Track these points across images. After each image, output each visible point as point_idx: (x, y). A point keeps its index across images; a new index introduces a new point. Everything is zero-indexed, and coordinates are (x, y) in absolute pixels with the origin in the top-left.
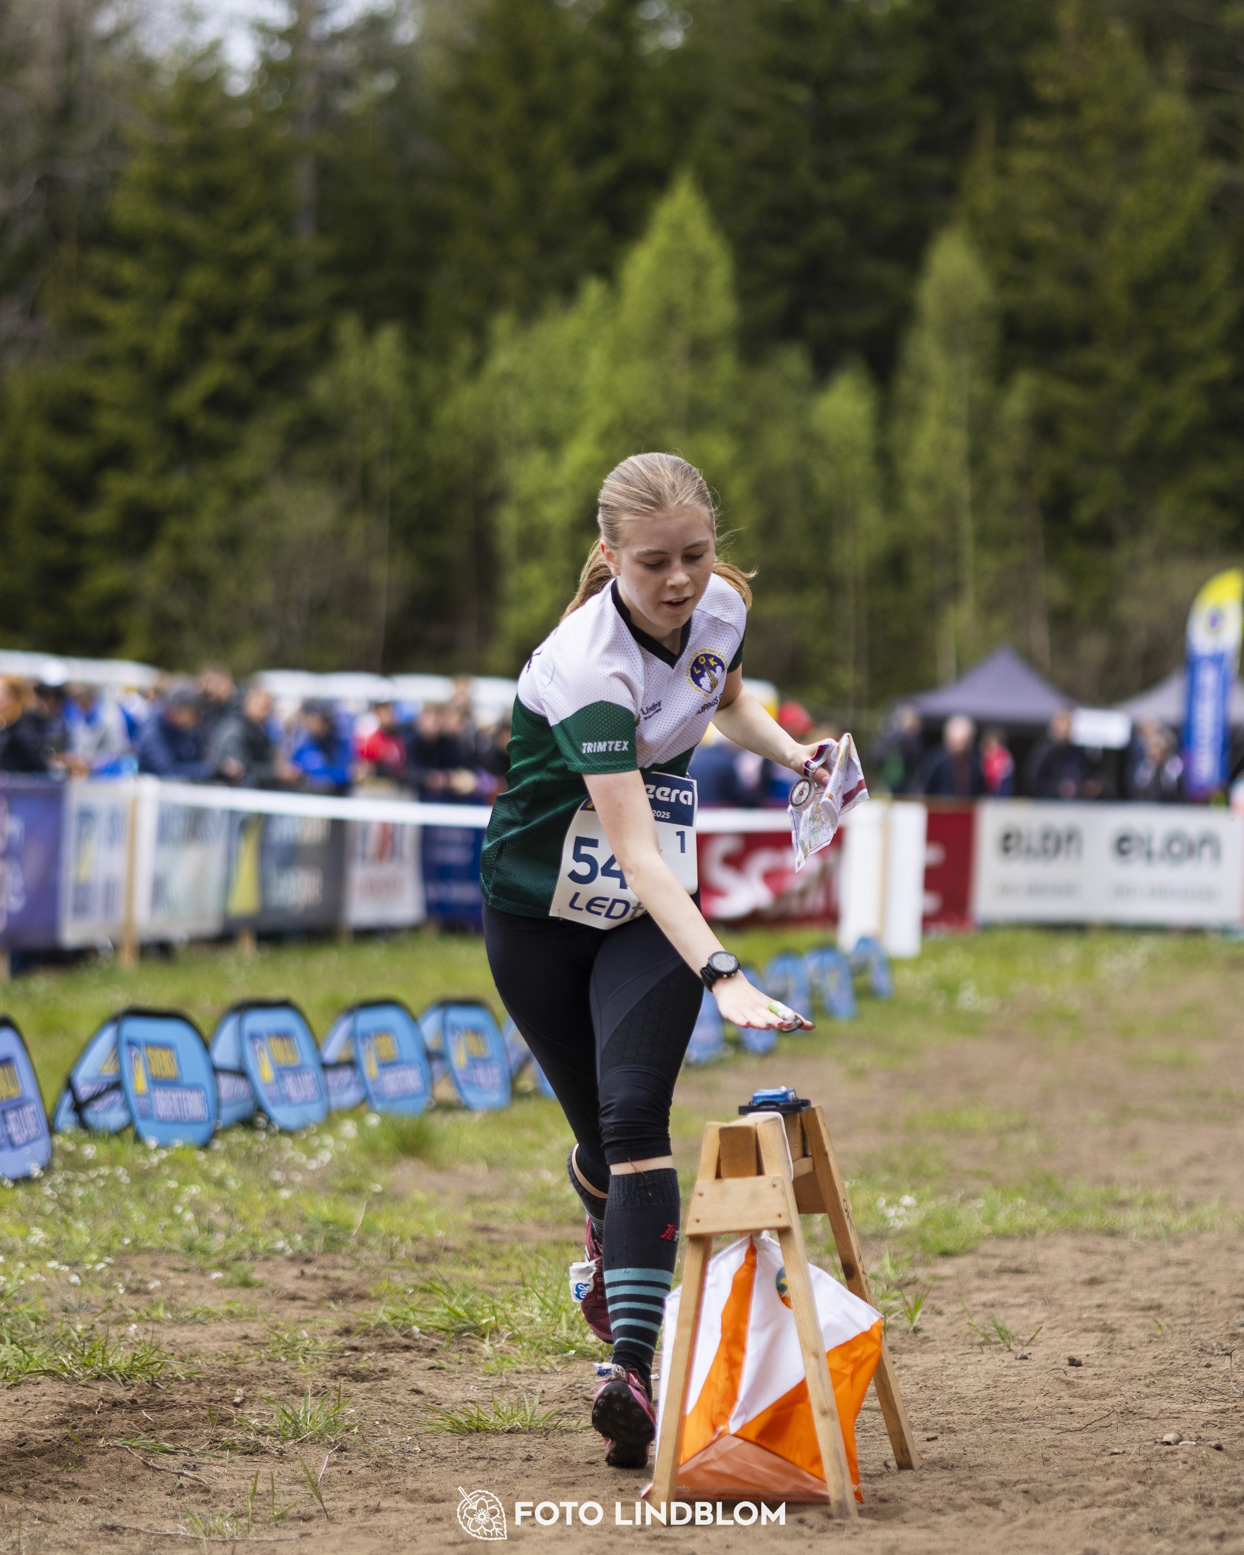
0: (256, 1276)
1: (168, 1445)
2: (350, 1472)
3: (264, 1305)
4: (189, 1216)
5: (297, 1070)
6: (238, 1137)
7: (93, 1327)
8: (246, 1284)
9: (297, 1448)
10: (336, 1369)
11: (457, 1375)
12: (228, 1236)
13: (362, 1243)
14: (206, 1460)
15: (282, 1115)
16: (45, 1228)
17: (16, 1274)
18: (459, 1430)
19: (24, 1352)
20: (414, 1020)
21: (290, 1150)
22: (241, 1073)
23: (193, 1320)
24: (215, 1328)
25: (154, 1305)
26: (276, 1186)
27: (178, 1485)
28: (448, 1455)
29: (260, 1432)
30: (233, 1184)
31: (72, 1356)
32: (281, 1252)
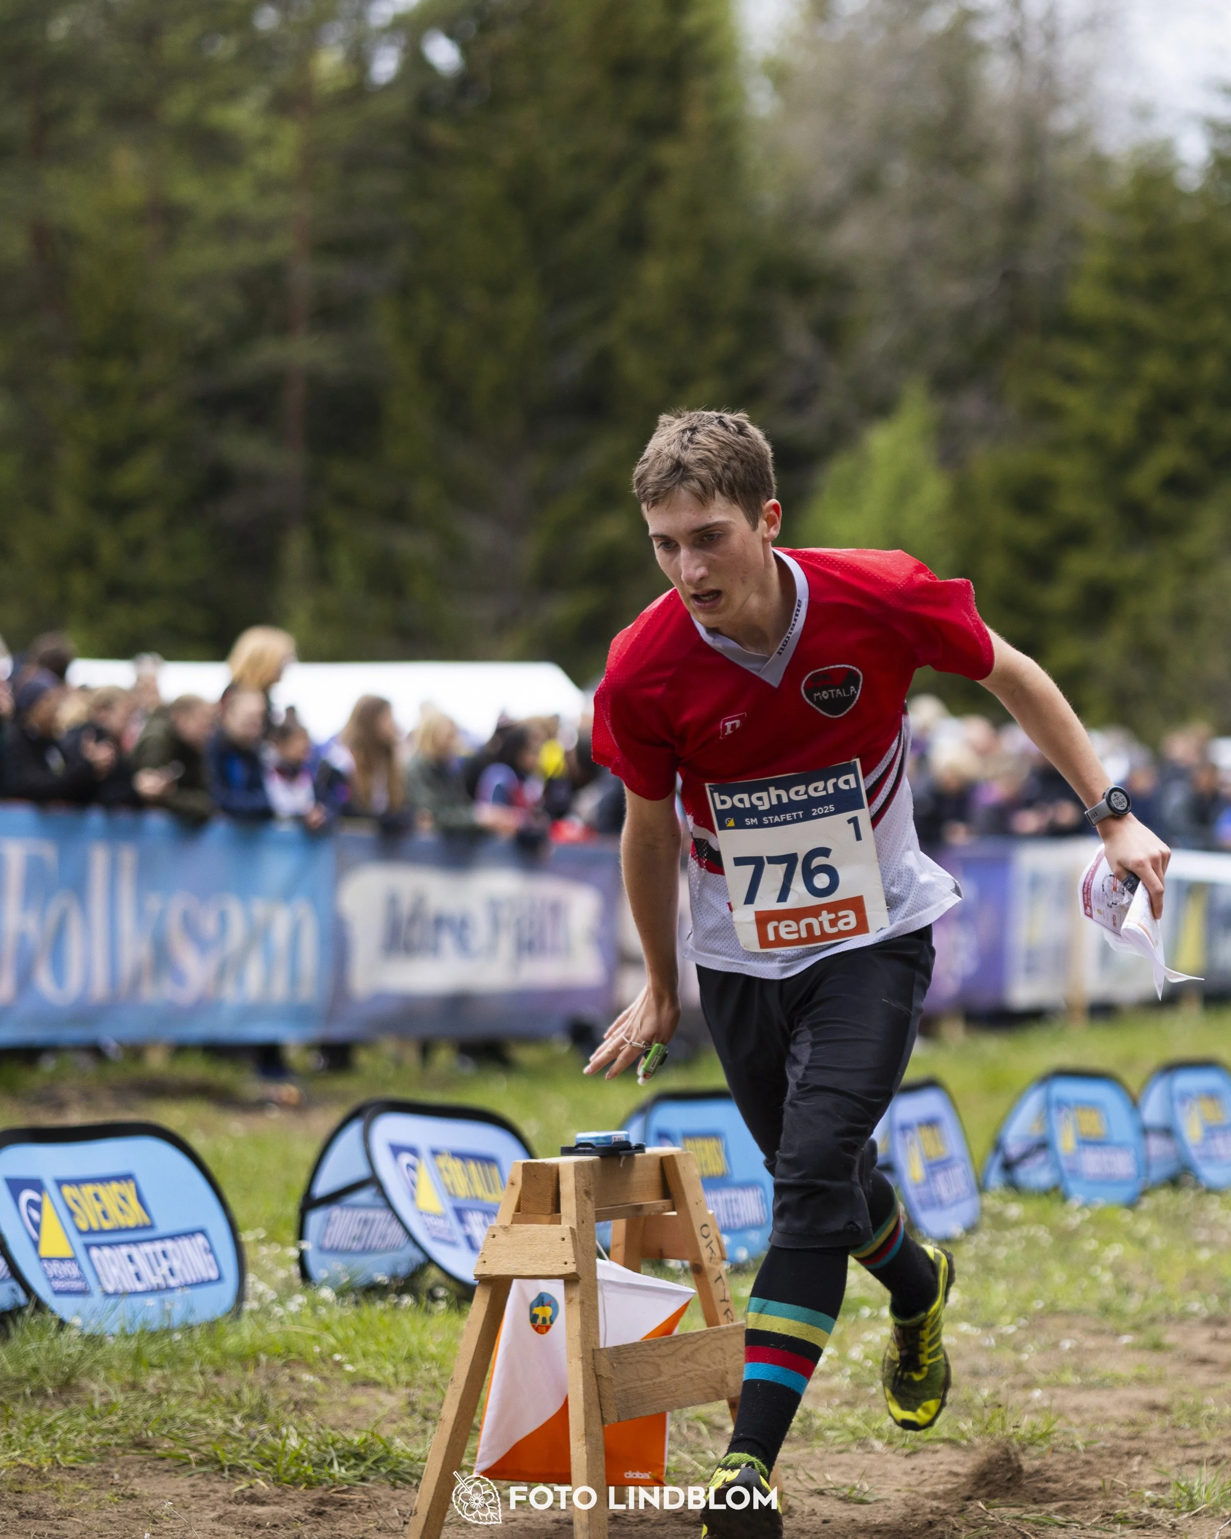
0: (1170, 1337)
1: (1059, 1518)
3: (1172, 1369)
4: (1107, 1278)
6: (1164, 1197)
7: (997, 1393)
8: (1157, 1347)
9: (1190, 1521)
12: (1146, 1295)
15: (1211, 1174)
21: (1216, 1208)
22: (1168, 1132)
23: (1102, 1385)
24: (1123, 1393)
25: (1062, 1368)
26: (1199, 1245)
29: (1155, 1505)
30: (1158, 1244)
31: (973, 1424)
32: (1195, 1314)
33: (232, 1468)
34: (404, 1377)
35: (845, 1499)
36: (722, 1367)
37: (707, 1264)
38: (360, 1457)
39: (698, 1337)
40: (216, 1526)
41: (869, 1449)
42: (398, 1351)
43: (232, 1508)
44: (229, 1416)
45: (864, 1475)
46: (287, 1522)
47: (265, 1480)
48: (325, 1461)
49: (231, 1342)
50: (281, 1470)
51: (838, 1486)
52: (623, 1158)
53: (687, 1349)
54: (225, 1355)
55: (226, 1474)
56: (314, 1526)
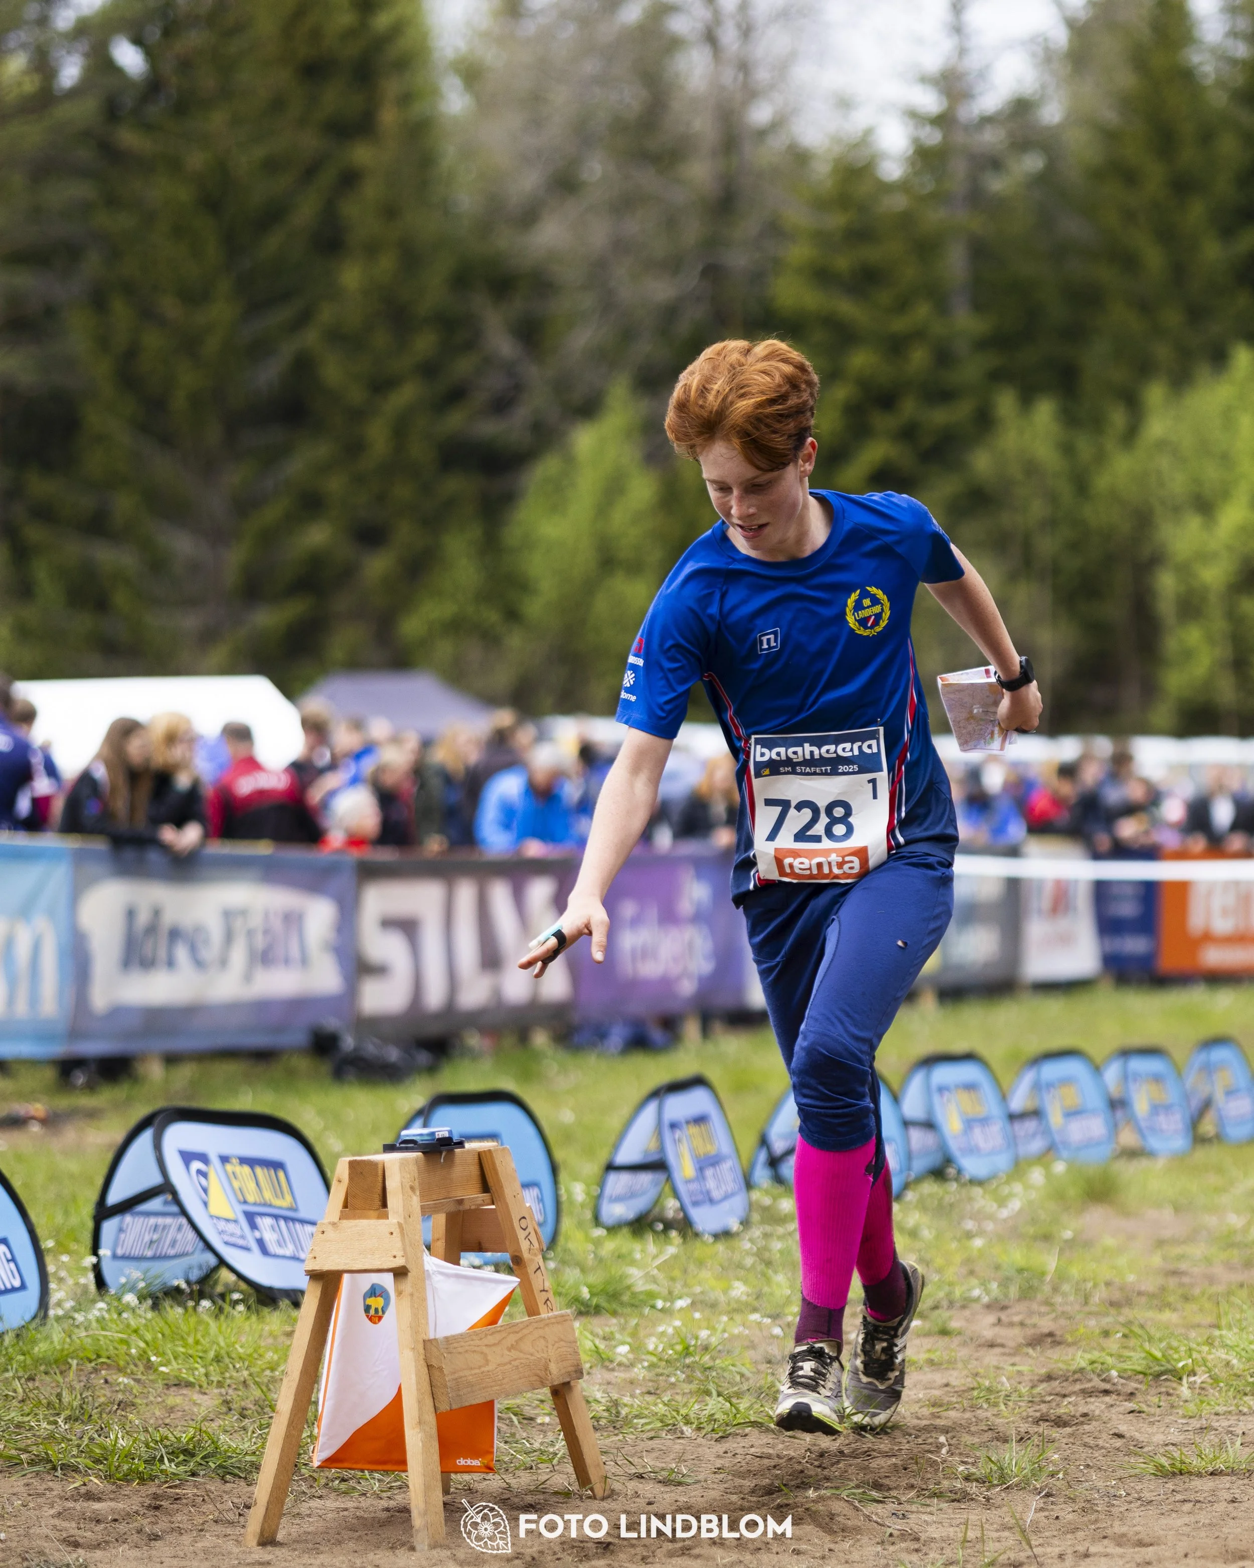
0: (954, 1325)
1: (876, 1494)
2: (1057, 1518)
3: (963, 1353)
5: (984, 1121)
6: (930, 1188)
8: (944, 1332)
9: (1003, 1494)
10: (1038, 1414)
11: (1158, 1418)
13: (1055, 1289)
14: (914, 1508)
15: (971, 1166)
16: (745, 1282)
17: (720, 1327)
18: (1163, 1473)
19: (731, 1404)
20: (1097, 1070)
21: (981, 1199)
22: (929, 1125)
24: (916, 1376)
26: (969, 1235)
27: (888, 1534)
28: (1153, 1498)
29: (967, 1479)
30: (927, 1234)
32: (977, 1300)
33: (64, 1467)
34: (215, 1378)
35: (665, 1482)
36: (545, 1355)
37: (526, 1255)
38: (189, 1453)
39: (521, 1326)
40: (56, 1522)
41: (679, 1435)
42: (205, 1352)
43: (70, 1504)
44: (52, 1419)
45: (680, 1459)
46: (128, 1516)
47: (98, 1477)
48: (155, 1458)
49: (41, 1348)
50: (113, 1468)
51: (657, 1469)
52: (444, 1154)
53: (512, 1339)
54: (37, 1361)
55: (59, 1473)
56: (153, 1520)
